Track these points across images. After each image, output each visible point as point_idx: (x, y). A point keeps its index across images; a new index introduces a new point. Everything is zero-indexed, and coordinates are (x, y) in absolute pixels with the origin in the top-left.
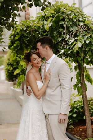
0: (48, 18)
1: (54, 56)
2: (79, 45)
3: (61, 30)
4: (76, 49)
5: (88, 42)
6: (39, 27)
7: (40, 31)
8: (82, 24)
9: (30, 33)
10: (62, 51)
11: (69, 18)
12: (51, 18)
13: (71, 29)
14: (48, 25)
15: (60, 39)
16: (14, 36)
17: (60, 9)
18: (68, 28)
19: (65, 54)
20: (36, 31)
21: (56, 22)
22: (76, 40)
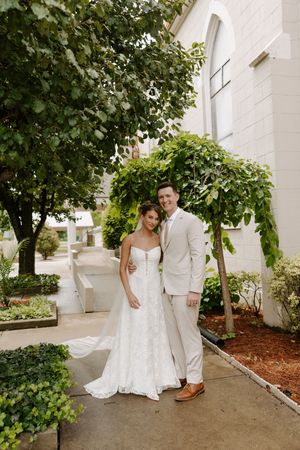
1: (179, 210)
2: (215, 195)
3: (188, 173)
4: (209, 200)
5: (226, 190)
6: (155, 169)
8: (218, 164)
9: (141, 176)
10: (188, 204)
11: (199, 155)
13: (203, 172)
15: (185, 185)
16: (119, 181)
18: (197, 170)
19: (194, 209)
20: (150, 174)
22: (209, 188)
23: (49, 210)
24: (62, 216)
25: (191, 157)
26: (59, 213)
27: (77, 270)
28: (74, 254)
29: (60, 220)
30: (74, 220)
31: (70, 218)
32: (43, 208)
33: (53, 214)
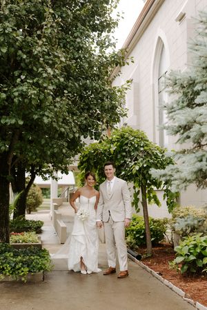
0: (114, 142)
2: (137, 168)
3: (124, 154)
4: (134, 172)
5: (145, 166)
6: (105, 150)
7: (107, 153)
8: (142, 149)
9: (97, 155)
10: (123, 173)
11: (131, 144)
12: (116, 143)
13: (133, 154)
14: (113, 148)
15: (122, 162)
16: (84, 157)
17: (124, 135)
18: (129, 152)
21: (121, 146)
22: (135, 164)
23: (37, 171)
24: (47, 176)
25: (127, 144)
26: (45, 173)
27: (57, 217)
28: (55, 206)
29: (46, 179)
30: (56, 179)
31: (53, 178)
32: (33, 169)
33: (40, 174)
